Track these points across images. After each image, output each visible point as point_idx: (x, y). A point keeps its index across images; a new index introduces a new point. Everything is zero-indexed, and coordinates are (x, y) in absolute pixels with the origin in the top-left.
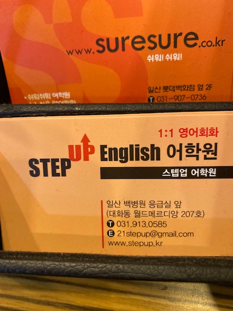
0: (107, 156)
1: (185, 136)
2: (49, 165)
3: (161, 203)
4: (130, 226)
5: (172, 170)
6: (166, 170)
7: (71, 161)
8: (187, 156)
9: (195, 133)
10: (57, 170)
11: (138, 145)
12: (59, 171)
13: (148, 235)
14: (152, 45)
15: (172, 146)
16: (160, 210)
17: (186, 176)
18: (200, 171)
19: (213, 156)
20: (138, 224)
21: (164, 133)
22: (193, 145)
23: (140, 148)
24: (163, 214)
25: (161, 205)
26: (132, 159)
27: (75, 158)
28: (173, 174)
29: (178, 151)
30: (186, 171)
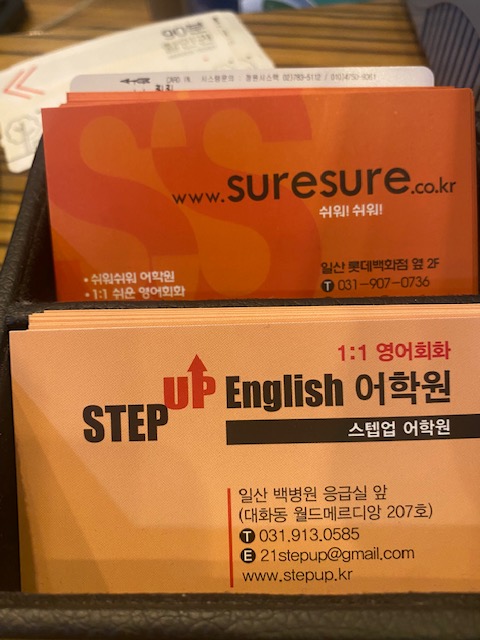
0: (239, 398)
1: (388, 358)
2: (124, 417)
3: (347, 490)
4: (286, 539)
5: (367, 424)
6: (356, 424)
7: (169, 410)
8: (394, 396)
9: (408, 353)
10: (139, 427)
11: (300, 376)
12: (143, 430)
13: (323, 556)
14: (329, 189)
15: (366, 377)
16: (345, 504)
17: (394, 435)
18: (419, 426)
19: (442, 396)
20: (302, 534)
21: (348, 353)
22: (406, 375)
23: (304, 380)
24: (351, 512)
25: (347, 495)
26: (289, 404)
27: (176, 403)
28: (369, 433)
29: (376, 387)
30: (393, 425)
